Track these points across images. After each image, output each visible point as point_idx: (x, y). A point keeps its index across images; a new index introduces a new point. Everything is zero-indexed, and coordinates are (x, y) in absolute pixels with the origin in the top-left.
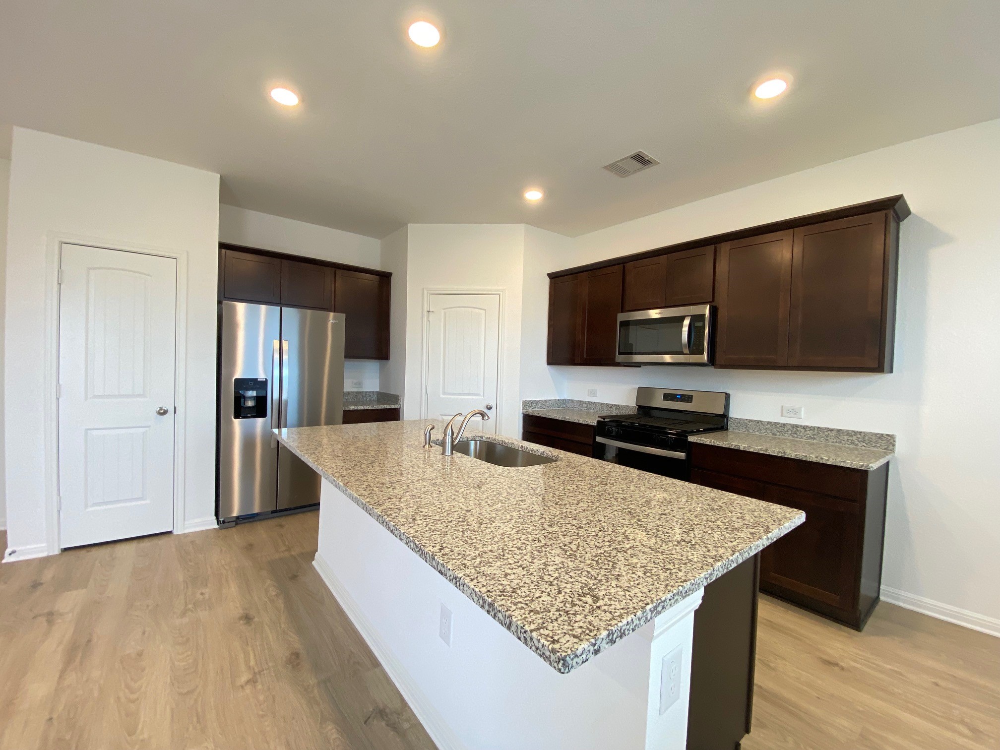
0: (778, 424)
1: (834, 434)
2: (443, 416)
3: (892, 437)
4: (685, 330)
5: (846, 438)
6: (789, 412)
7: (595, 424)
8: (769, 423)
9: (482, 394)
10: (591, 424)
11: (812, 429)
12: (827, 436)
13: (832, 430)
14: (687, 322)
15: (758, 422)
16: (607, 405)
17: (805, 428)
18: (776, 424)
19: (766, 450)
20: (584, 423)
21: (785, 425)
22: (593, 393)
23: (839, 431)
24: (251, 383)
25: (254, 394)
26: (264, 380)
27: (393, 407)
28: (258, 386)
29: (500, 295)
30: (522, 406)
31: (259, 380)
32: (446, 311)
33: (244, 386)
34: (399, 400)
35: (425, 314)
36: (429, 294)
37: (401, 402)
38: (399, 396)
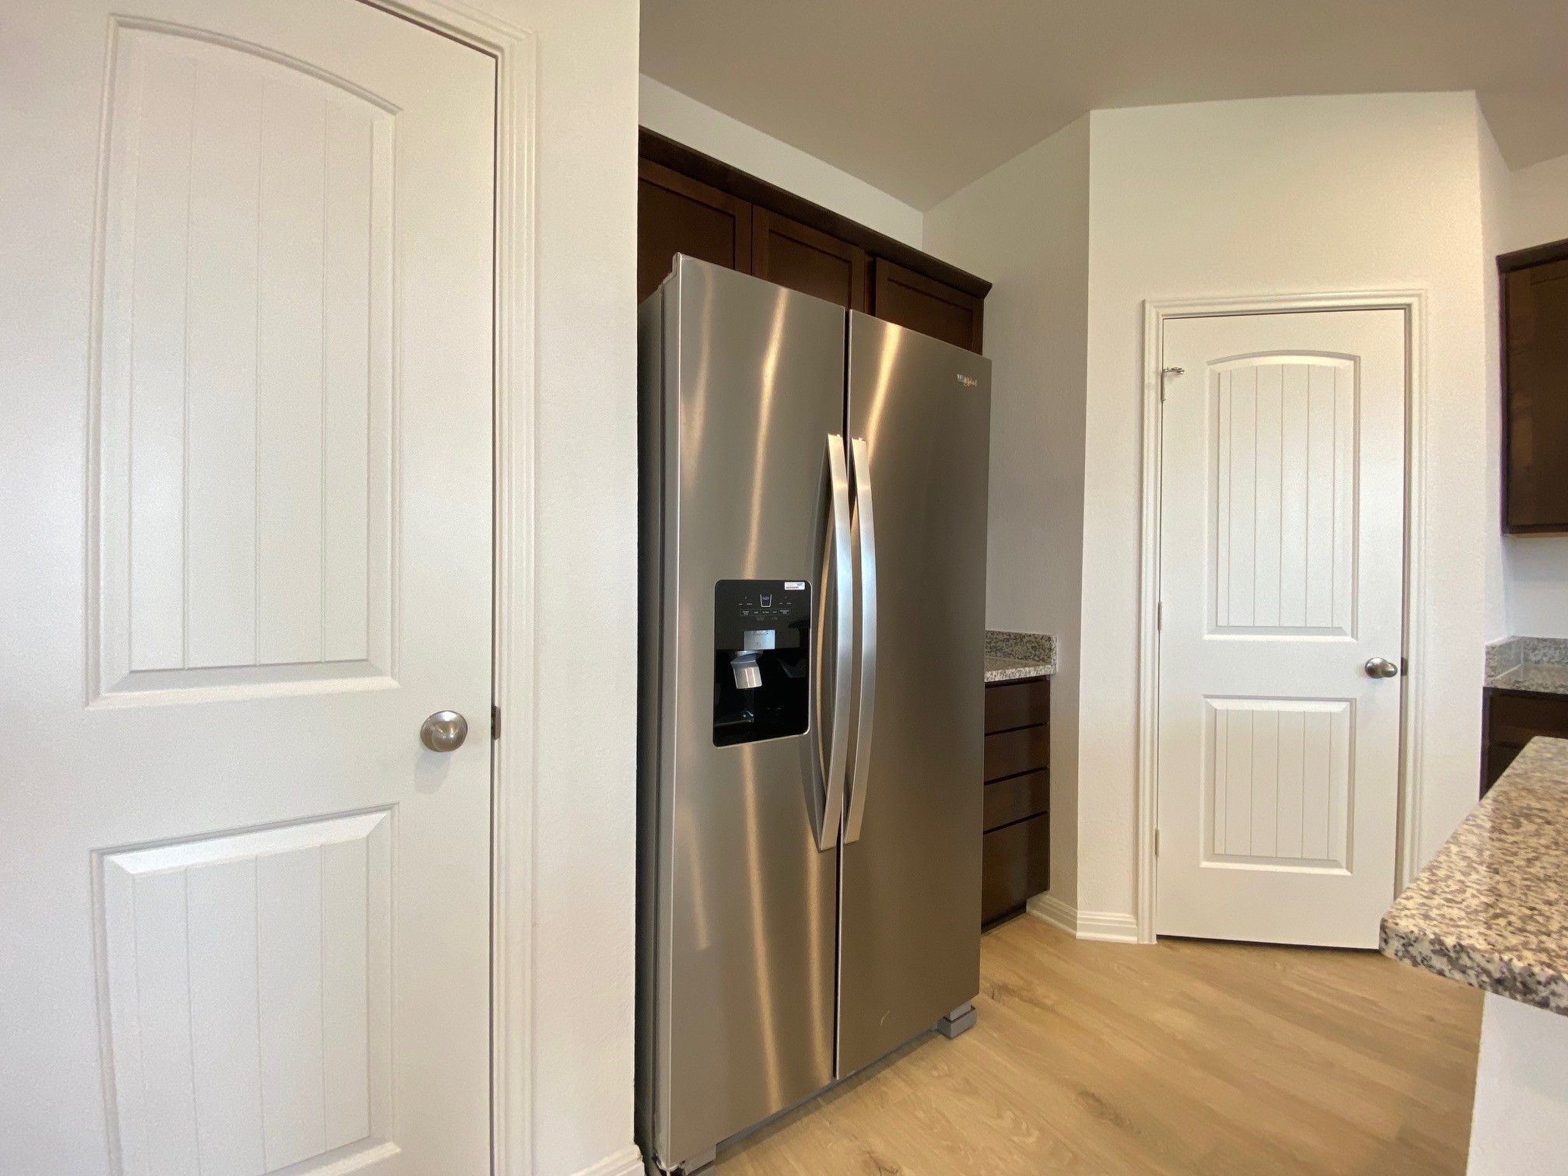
2: (1211, 701)
9: (1347, 626)
24: (766, 601)
25: (768, 640)
26: (802, 587)
27: (1031, 672)
28: (785, 612)
29: (1407, 308)
30: (1488, 665)
31: (788, 586)
32: (1219, 367)
33: (746, 613)
34: (1051, 650)
35: (1151, 379)
36: (1161, 318)
37: (1058, 657)
38: (1049, 639)
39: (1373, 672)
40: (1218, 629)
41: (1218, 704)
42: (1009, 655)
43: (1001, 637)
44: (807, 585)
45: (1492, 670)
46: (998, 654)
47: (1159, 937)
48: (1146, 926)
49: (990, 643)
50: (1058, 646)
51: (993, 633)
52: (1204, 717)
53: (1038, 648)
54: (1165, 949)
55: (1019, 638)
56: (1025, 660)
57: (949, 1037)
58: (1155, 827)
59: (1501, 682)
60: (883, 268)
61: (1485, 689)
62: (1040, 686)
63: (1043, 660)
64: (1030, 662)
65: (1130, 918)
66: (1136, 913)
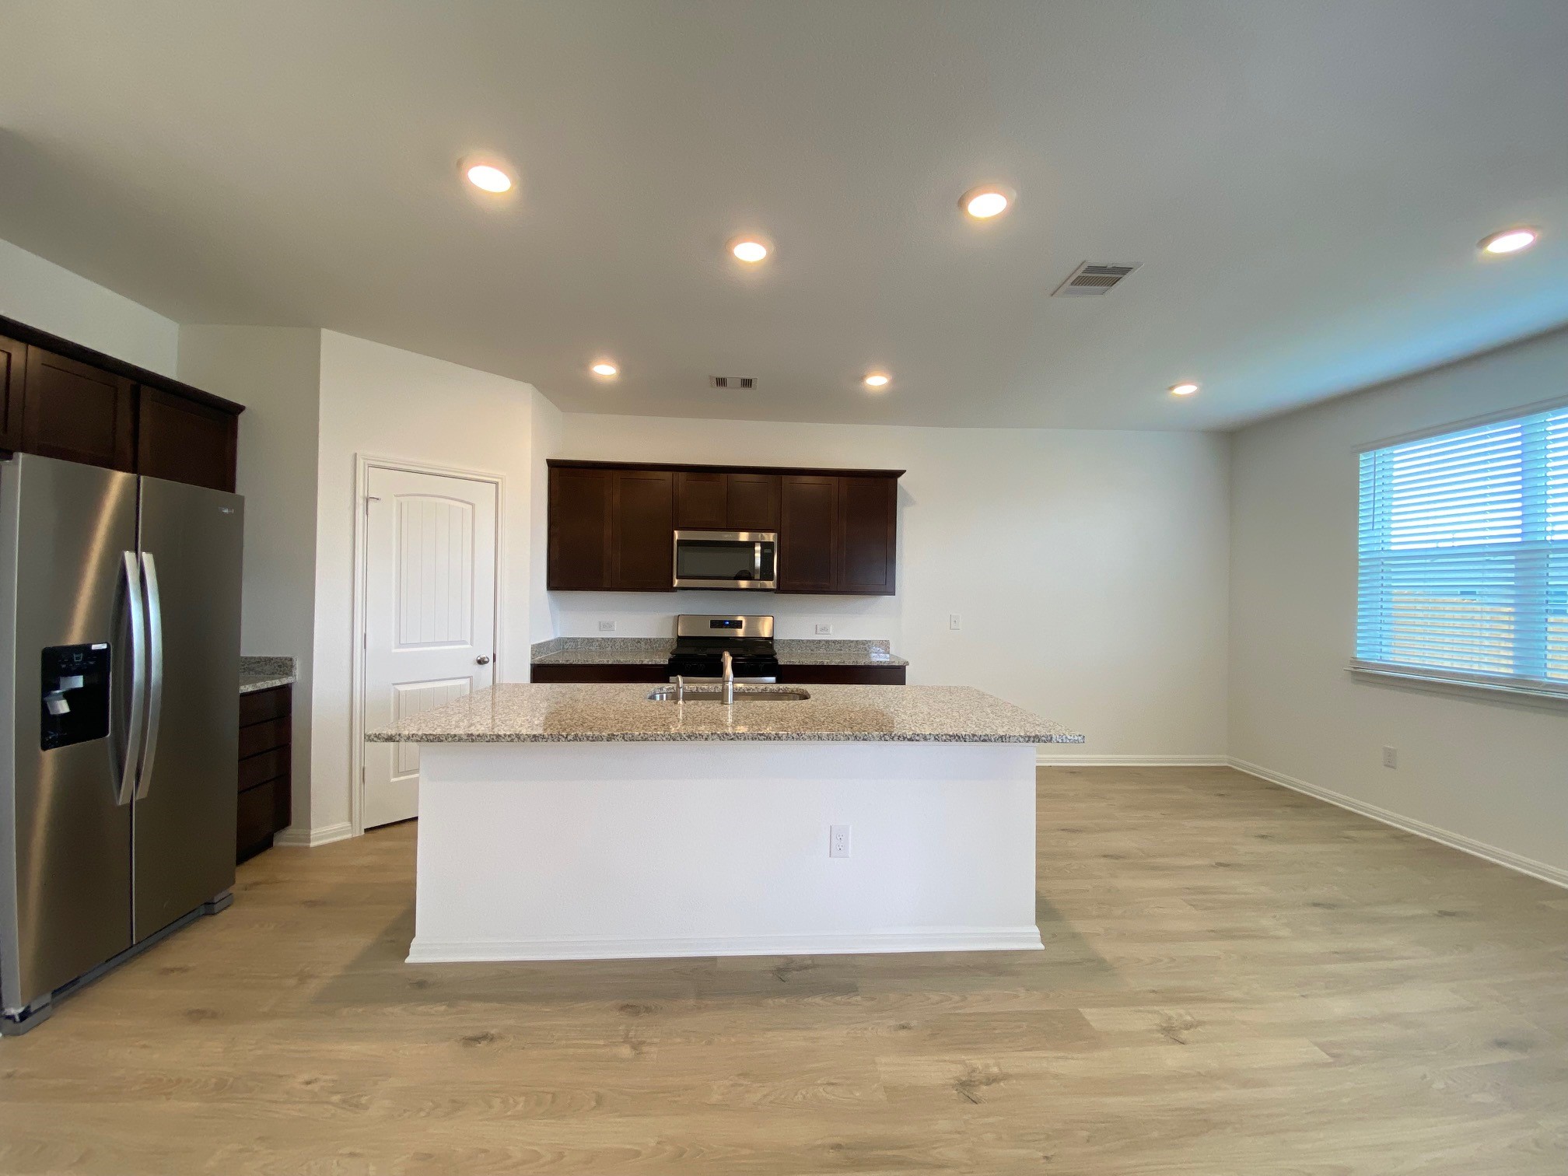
0: (815, 641)
1: (853, 644)
2: (397, 687)
3: (887, 641)
4: (758, 555)
5: (862, 646)
6: (822, 630)
7: (667, 663)
8: (808, 641)
9: (468, 640)
10: (662, 663)
11: (839, 642)
12: (850, 647)
13: (852, 642)
14: (758, 548)
15: (799, 641)
16: (633, 640)
17: (834, 642)
18: (813, 641)
19: (844, 662)
20: (650, 663)
21: (820, 641)
22: (608, 626)
23: (857, 641)
24: (78, 658)
25: (78, 682)
26: (104, 646)
27: (277, 683)
28: (91, 663)
29: (497, 484)
30: (532, 654)
31: (94, 647)
32: (402, 499)
33: (64, 666)
34: (292, 666)
35: (360, 501)
36: (366, 467)
37: (298, 671)
38: (291, 660)
39: (481, 662)
40: (400, 645)
41: (401, 688)
42: (259, 673)
43: (253, 661)
44: (108, 645)
45: (533, 655)
46: (251, 672)
47: (367, 830)
48: (357, 825)
49: (243, 665)
50: (298, 664)
51: (246, 658)
52: (392, 695)
53: (284, 666)
54: (370, 835)
55: (268, 660)
56: (272, 675)
57: (214, 914)
58: (363, 765)
59: (537, 660)
60: (146, 392)
61: (531, 665)
62: (285, 692)
63: (287, 674)
64: (276, 676)
65: (348, 824)
66: (351, 820)
